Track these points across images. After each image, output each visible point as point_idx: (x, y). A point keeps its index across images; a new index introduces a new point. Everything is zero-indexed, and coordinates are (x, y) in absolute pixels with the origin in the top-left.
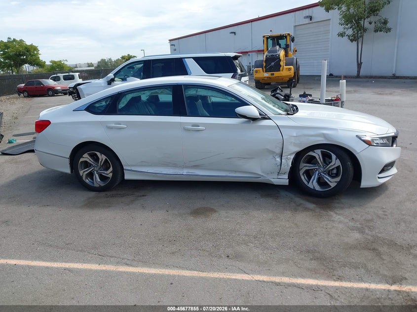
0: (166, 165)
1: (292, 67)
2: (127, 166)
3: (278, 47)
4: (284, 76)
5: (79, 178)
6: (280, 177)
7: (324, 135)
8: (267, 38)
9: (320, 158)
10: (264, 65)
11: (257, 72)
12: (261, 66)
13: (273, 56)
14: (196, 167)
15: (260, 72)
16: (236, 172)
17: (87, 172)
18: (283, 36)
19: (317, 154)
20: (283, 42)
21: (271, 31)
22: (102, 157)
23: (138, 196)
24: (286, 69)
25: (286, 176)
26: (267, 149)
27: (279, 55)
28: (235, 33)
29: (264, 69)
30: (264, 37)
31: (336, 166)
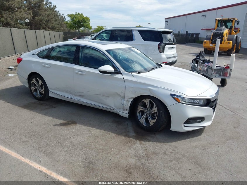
0: (67, 92)
1: (231, 42)
2: (50, 89)
3: (224, 27)
4: (224, 47)
5: (31, 91)
6: (124, 112)
7: (150, 90)
8: (219, 21)
9: (148, 104)
10: (211, 38)
11: (205, 42)
12: (209, 39)
13: (219, 33)
14: (81, 96)
15: (207, 43)
16: (101, 103)
17: (34, 89)
18: (230, 20)
19: (147, 101)
20: (229, 24)
21: (222, 16)
22: (40, 82)
23: (52, 107)
24: (227, 42)
25: (127, 112)
26: (117, 93)
27: (223, 33)
28: (205, 16)
29: (211, 41)
30: (216, 20)
31: (155, 112)
